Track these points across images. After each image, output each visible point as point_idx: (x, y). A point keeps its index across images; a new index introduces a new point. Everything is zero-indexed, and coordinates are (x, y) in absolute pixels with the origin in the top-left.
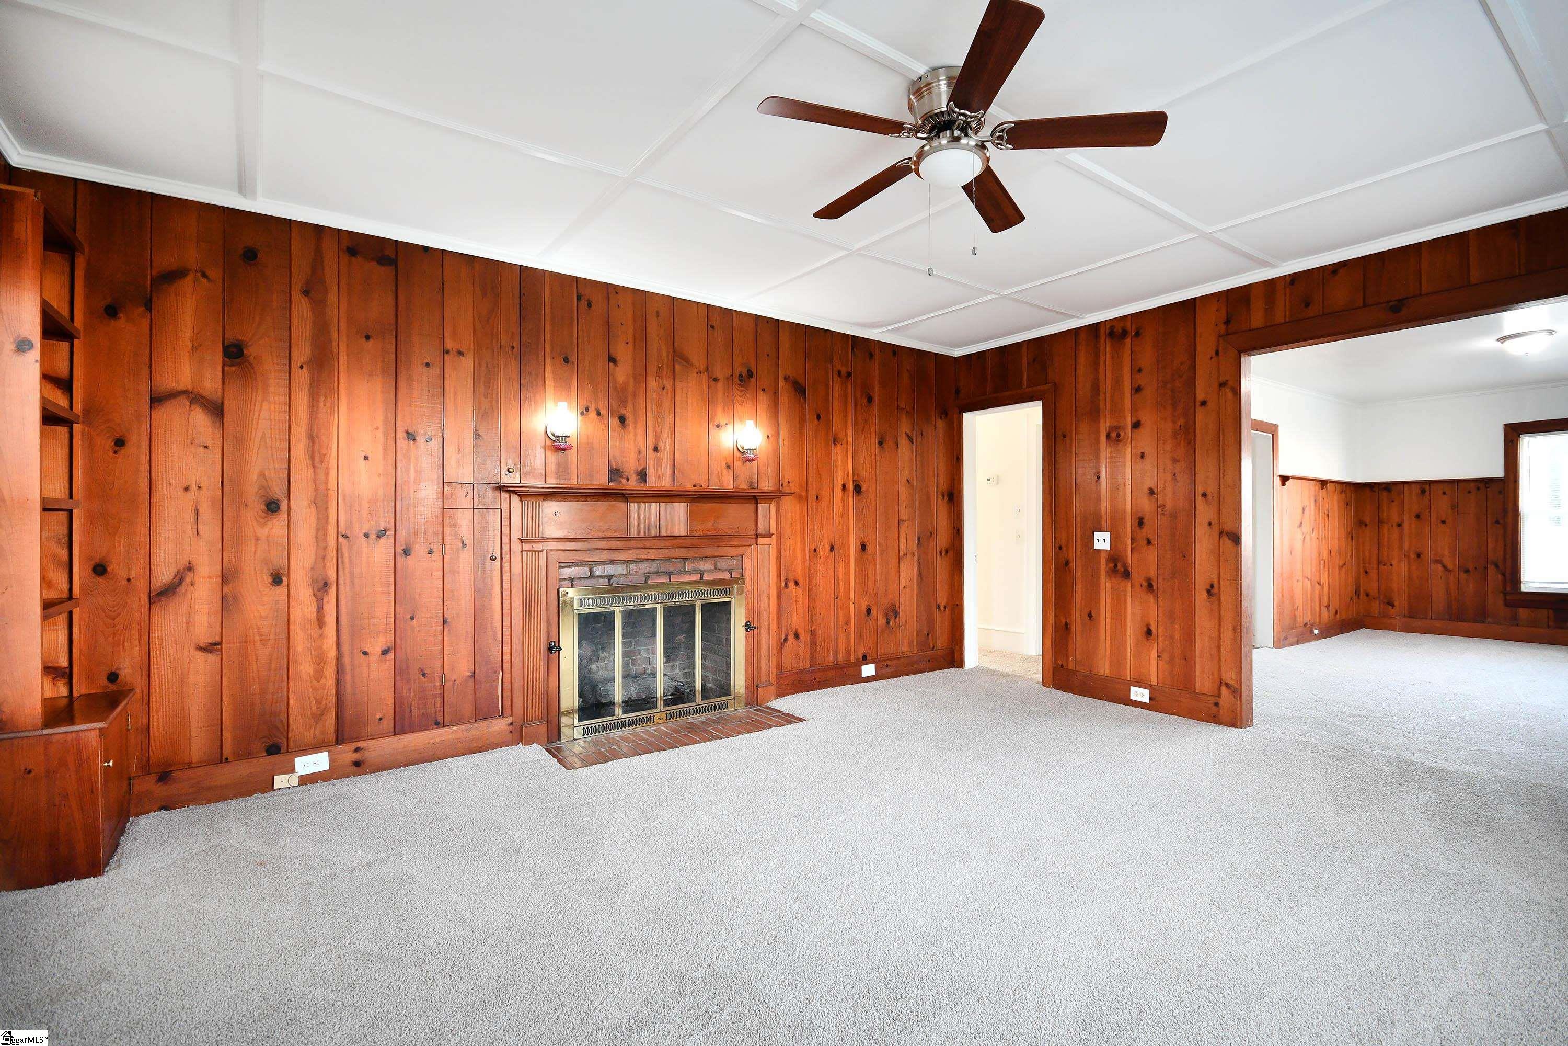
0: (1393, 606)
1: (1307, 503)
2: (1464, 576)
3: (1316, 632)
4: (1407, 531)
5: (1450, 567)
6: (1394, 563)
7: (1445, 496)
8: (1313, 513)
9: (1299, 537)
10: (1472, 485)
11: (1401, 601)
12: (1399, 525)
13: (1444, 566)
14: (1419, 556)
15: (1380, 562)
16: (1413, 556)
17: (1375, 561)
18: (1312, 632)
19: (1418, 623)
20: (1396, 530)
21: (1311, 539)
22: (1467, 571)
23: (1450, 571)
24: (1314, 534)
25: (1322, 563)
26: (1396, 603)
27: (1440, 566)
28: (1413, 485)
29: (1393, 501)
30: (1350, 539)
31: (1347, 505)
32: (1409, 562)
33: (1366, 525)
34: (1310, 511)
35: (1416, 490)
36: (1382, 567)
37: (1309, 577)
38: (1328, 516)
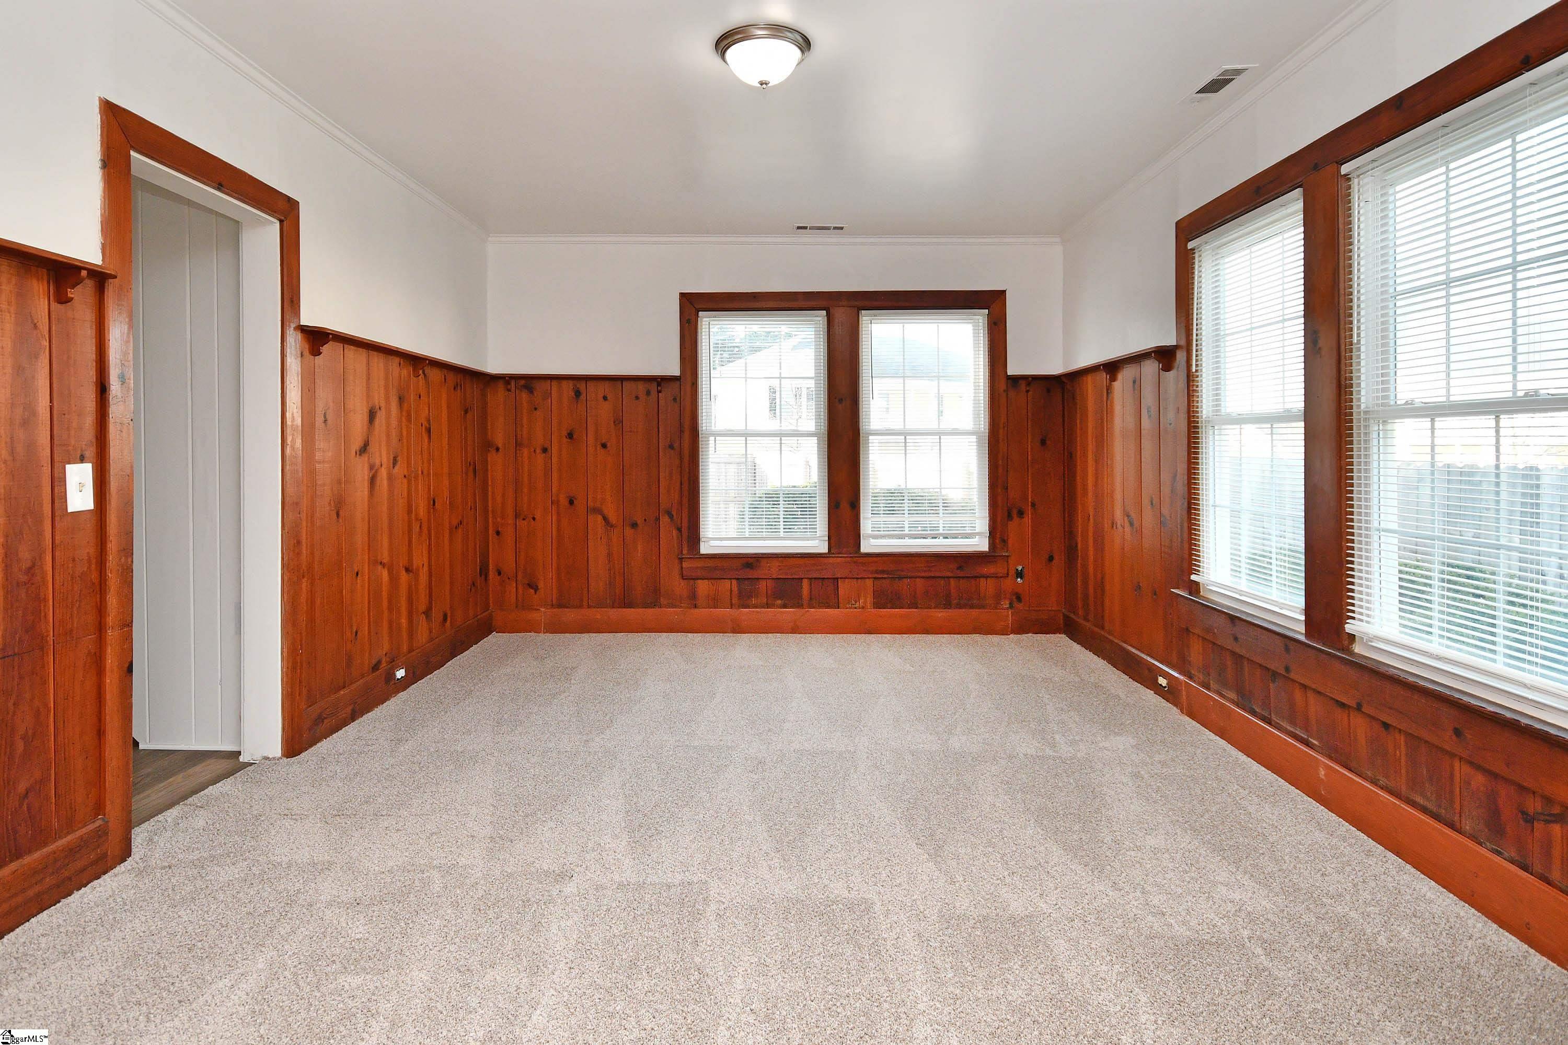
0: (536, 589)
1: (378, 398)
2: (629, 531)
3: (400, 673)
4: (555, 460)
5: (613, 518)
6: (538, 516)
7: (607, 402)
8: (394, 423)
9: (361, 472)
10: (641, 386)
11: (548, 582)
12: (545, 450)
13: (605, 519)
14: (571, 502)
15: (516, 516)
16: (564, 502)
17: (510, 511)
18: (390, 675)
19: (570, 615)
20: (540, 458)
21: (390, 478)
22: (634, 525)
23: (612, 526)
24: (397, 468)
25: (416, 528)
26: (541, 585)
27: (600, 518)
28: (564, 383)
29: (536, 409)
30: (471, 474)
31: (466, 412)
32: (558, 514)
33: (498, 449)
34: (388, 417)
35: (568, 387)
36: (522, 524)
37: (385, 561)
38: (429, 431)
